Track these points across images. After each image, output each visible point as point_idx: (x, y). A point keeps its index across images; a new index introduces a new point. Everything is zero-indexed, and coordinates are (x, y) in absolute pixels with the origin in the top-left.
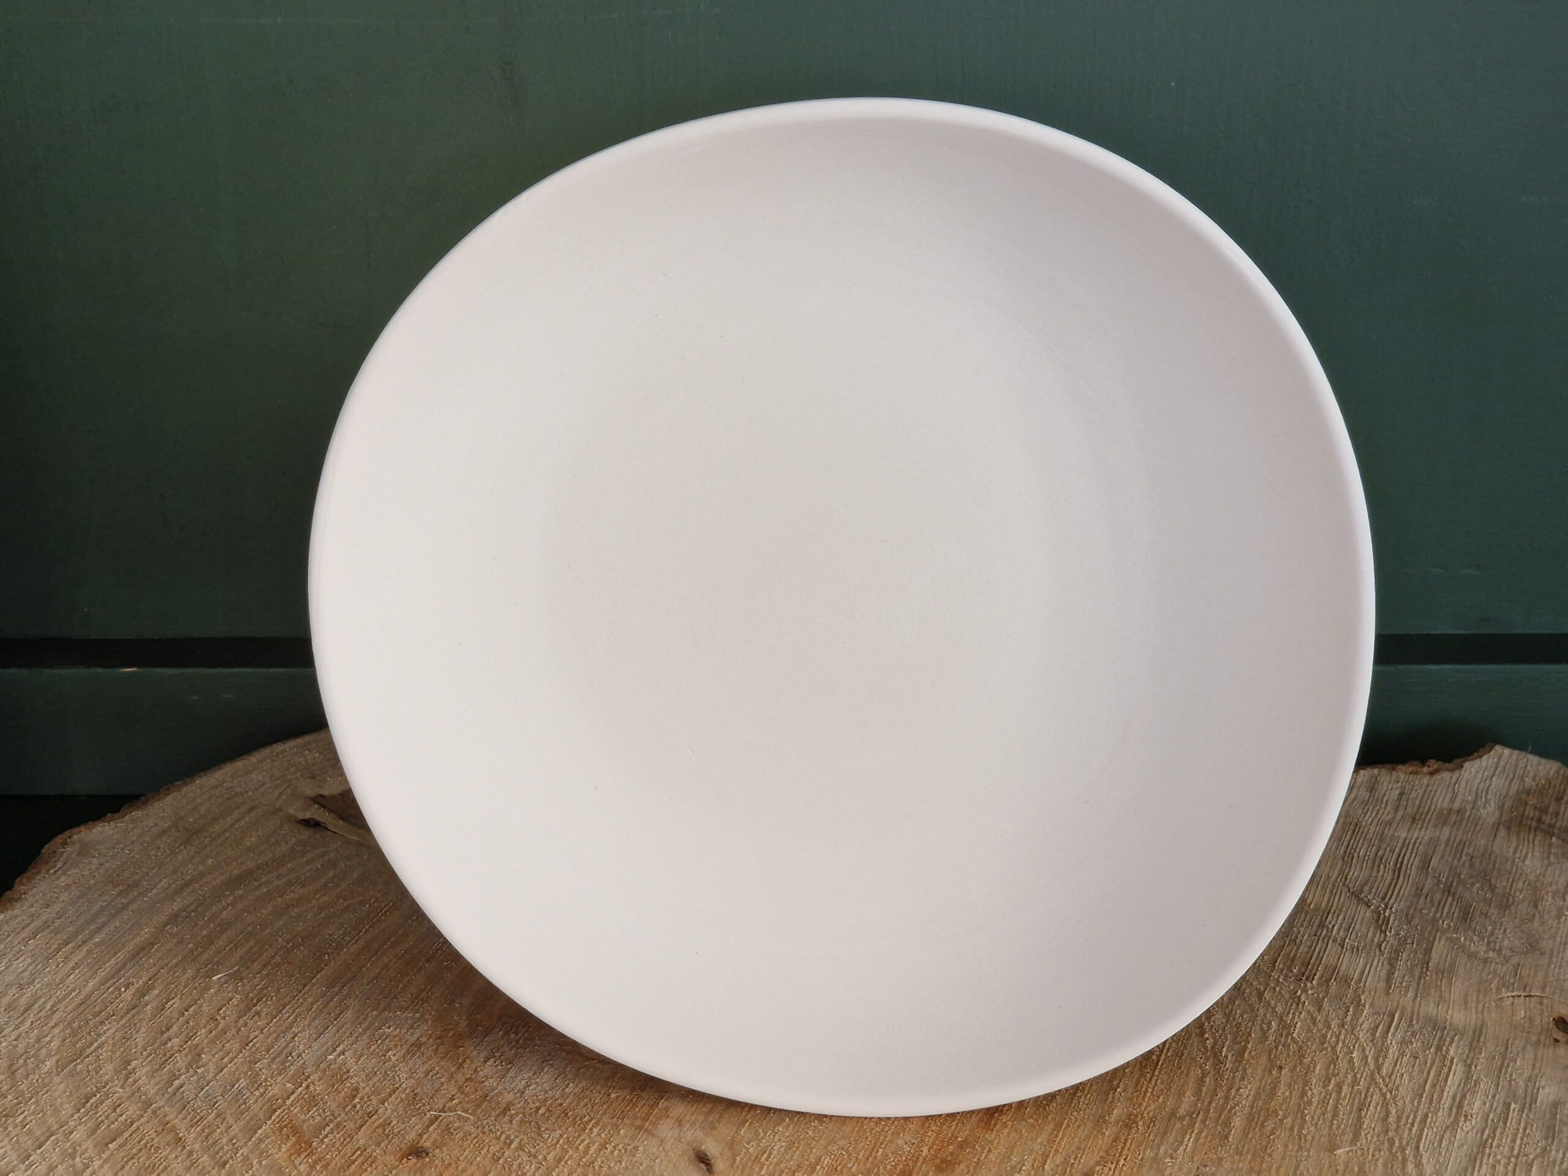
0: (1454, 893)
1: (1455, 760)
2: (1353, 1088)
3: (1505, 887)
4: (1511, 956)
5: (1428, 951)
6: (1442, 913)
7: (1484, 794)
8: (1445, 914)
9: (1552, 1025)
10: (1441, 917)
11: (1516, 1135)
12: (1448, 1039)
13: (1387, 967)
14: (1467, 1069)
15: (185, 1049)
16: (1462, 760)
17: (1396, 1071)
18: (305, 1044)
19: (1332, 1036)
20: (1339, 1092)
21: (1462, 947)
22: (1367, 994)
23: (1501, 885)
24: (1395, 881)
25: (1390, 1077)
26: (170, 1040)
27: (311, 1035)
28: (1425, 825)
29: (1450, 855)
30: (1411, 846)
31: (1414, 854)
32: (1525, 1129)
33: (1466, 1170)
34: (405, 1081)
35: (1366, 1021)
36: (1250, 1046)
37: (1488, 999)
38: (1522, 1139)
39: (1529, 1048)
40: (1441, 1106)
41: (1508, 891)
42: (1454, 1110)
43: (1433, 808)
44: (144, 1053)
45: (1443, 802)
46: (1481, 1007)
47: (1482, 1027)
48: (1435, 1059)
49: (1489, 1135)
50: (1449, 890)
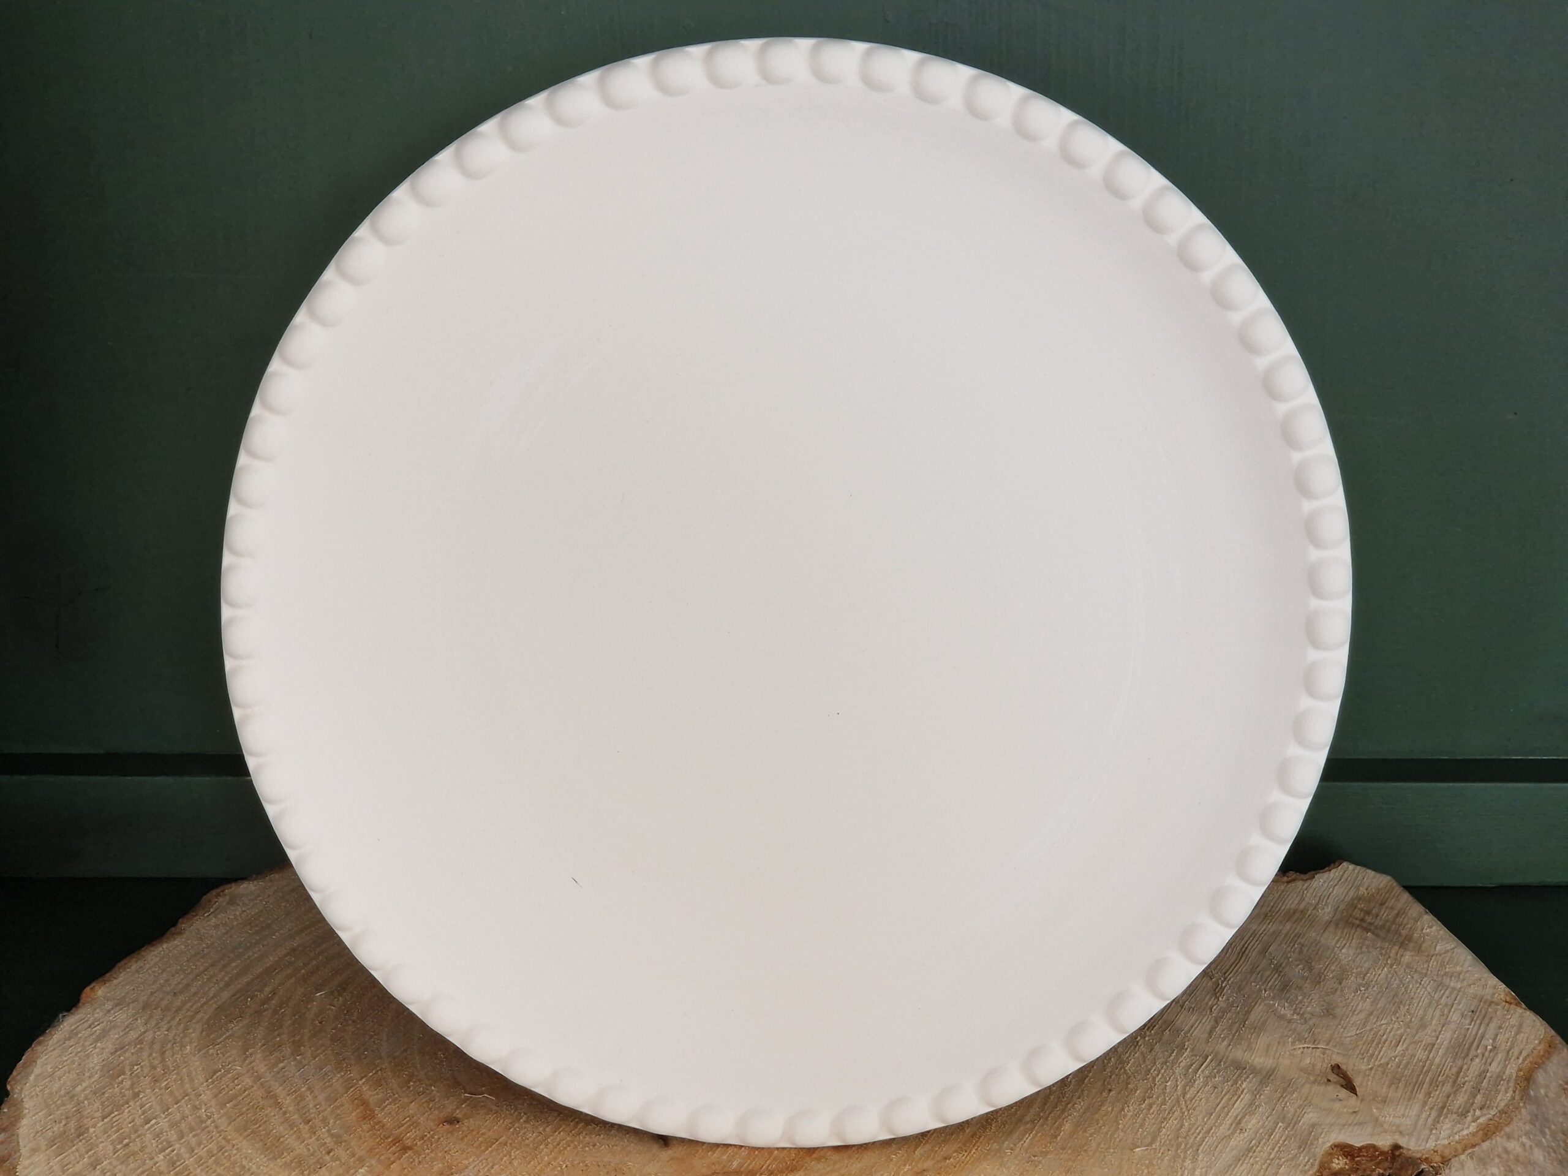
0: (1280, 971)
1: (1310, 873)
2: (1161, 1107)
3: (1321, 968)
4: (1310, 1019)
5: (1248, 1012)
6: (1266, 986)
7: (1325, 899)
8: (1268, 987)
9: (1329, 1070)
10: (1265, 989)
11: (1277, 1144)
12: (1245, 1076)
13: (1213, 1022)
14: (1253, 1097)
16: (1314, 872)
17: (1197, 1097)
19: (1155, 1070)
21: (1275, 1012)
22: (1191, 1041)
23: (1318, 967)
24: (1237, 961)
25: (1191, 1101)
28: (1273, 920)
29: (1286, 944)
32: (1285, 1141)
33: (1231, 1165)
35: (1184, 1061)
37: (1284, 1049)
38: (1280, 1147)
39: (1307, 1087)
40: (1225, 1122)
41: (1322, 971)
42: (1234, 1125)
43: (1283, 908)
45: (1291, 905)
46: (1277, 1056)
47: (1275, 1069)
48: (1230, 1090)
49: (1256, 1143)
50: (1277, 969)
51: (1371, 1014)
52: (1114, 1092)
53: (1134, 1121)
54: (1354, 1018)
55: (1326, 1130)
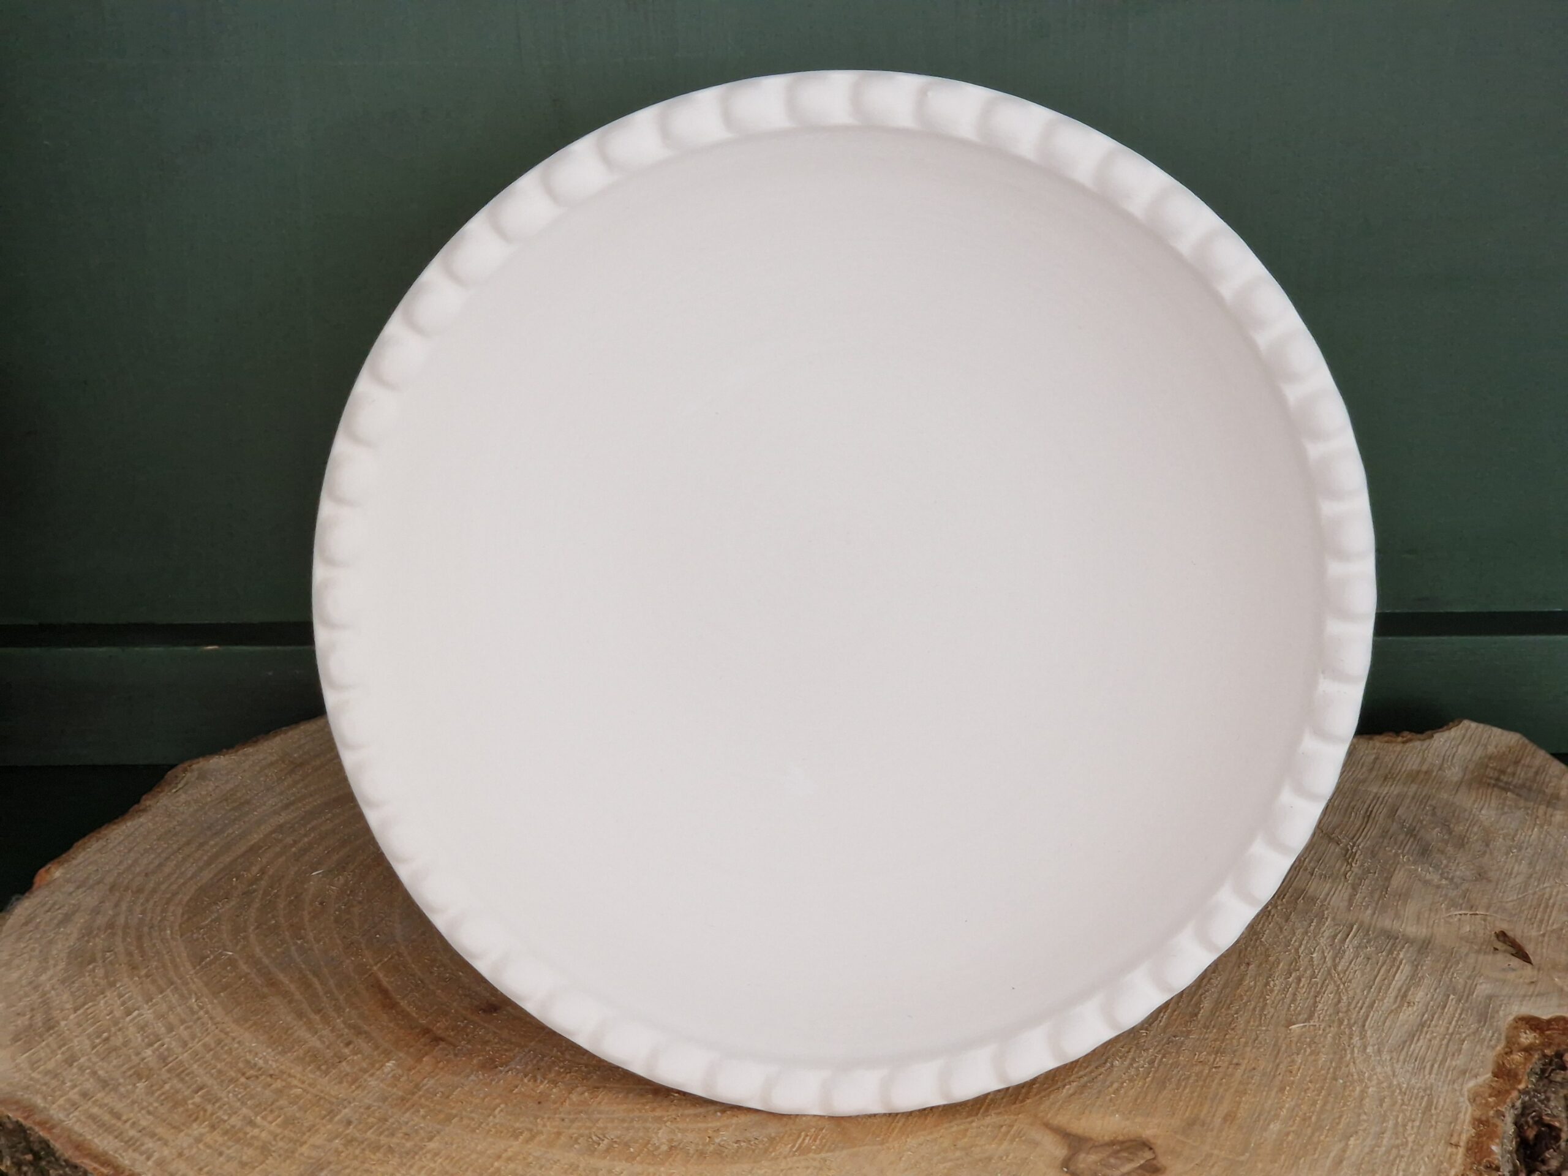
0: (1415, 835)
1: (1427, 730)
2: (1310, 980)
4: (1461, 883)
5: (1388, 879)
6: (1403, 850)
7: (1450, 758)
8: (1405, 852)
9: (1493, 938)
10: (1402, 853)
11: (1453, 1018)
12: (1399, 946)
13: (1350, 890)
14: (1415, 968)
16: (1434, 729)
17: (1350, 969)
19: (1295, 941)
22: (1330, 910)
23: (1459, 829)
24: (1363, 825)
25: (1345, 973)
28: (1395, 782)
29: (1415, 806)
30: (1381, 799)
31: (1382, 806)
32: (1461, 1014)
33: (1405, 1042)
35: (1327, 930)
37: (1438, 917)
38: (1457, 1021)
39: (1472, 956)
41: (1464, 833)
42: (1399, 998)
43: (1403, 769)
45: (1413, 765)
46: (1431, 922)
47: (1431, 937)
48: (1386, 961)
49: (1428, 1018)
50: (1412, 833)
51: (1530, 876)
52: (1253, 966)
53: (1283, 995)
54: (1512, 882)
55: (1505, 1002)
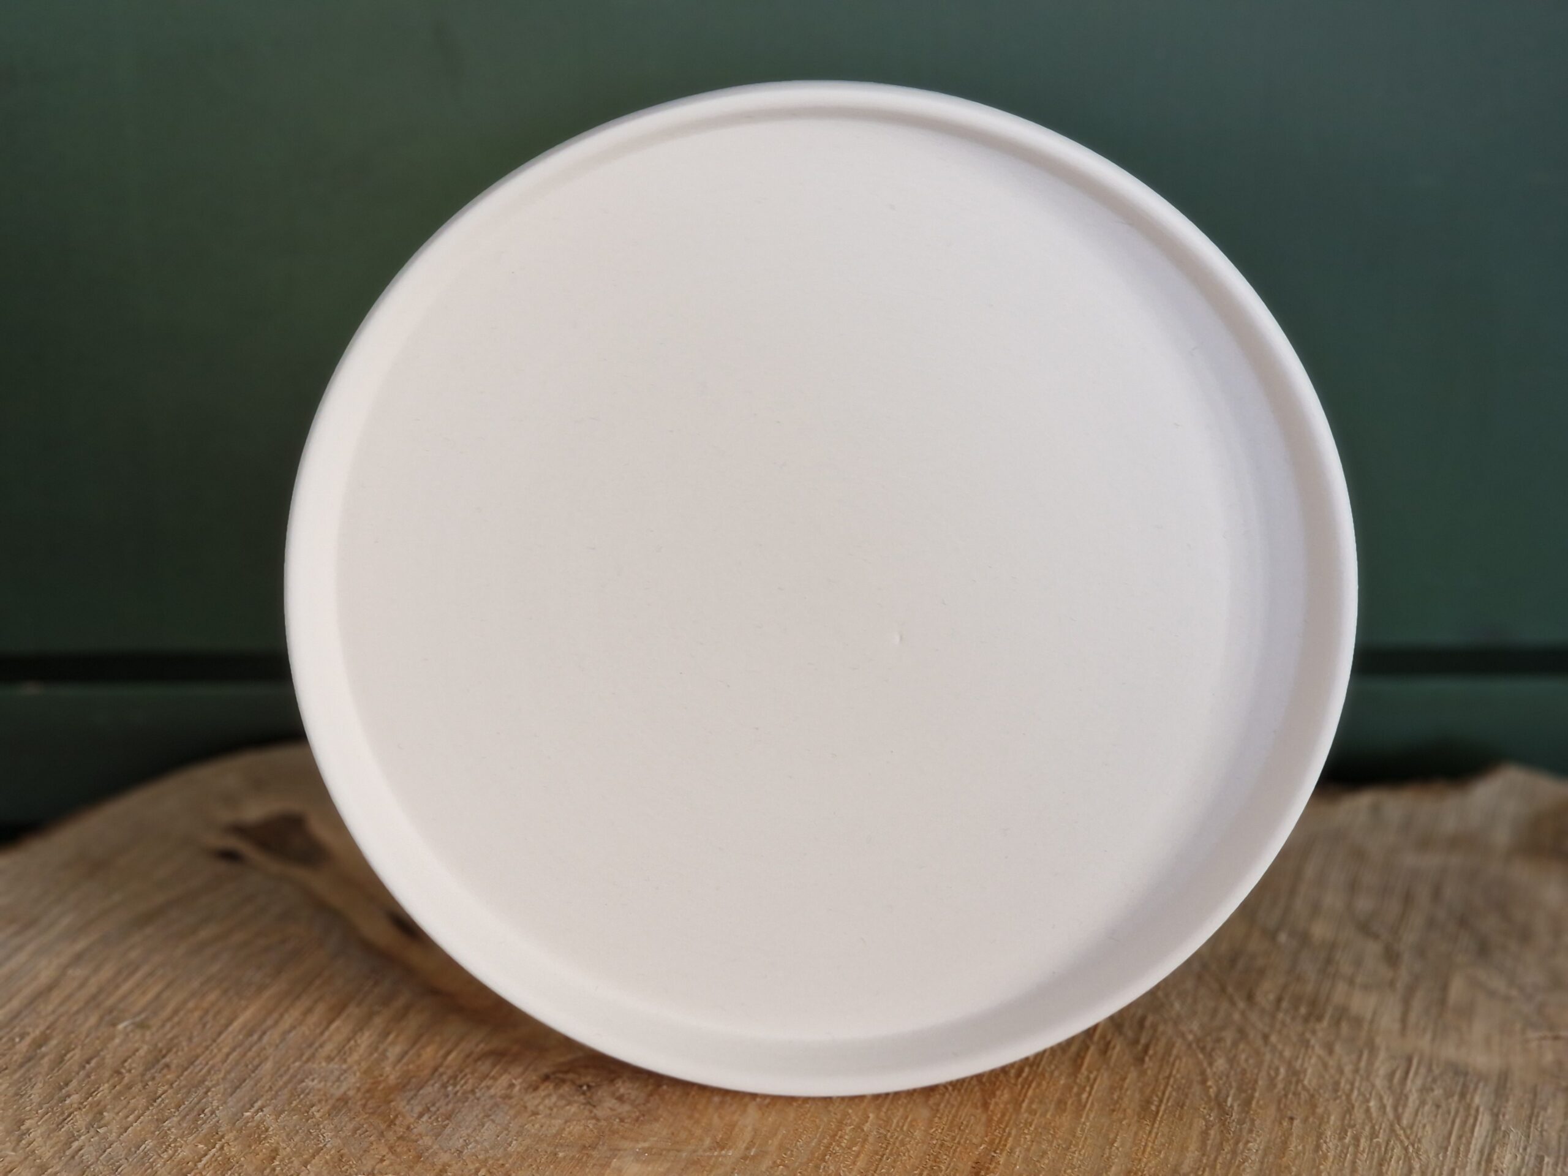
3: (1524, 917)
15: (85, 1107)
18: (219, 1100)
20: (1357, 1146)
21: (1481, 985)
26: (69, 1096)
27: (225, 1090)
34: (330, 1140)
36: (1257, 1094)
40: (1468, 1160)
44: (40, 1111)
